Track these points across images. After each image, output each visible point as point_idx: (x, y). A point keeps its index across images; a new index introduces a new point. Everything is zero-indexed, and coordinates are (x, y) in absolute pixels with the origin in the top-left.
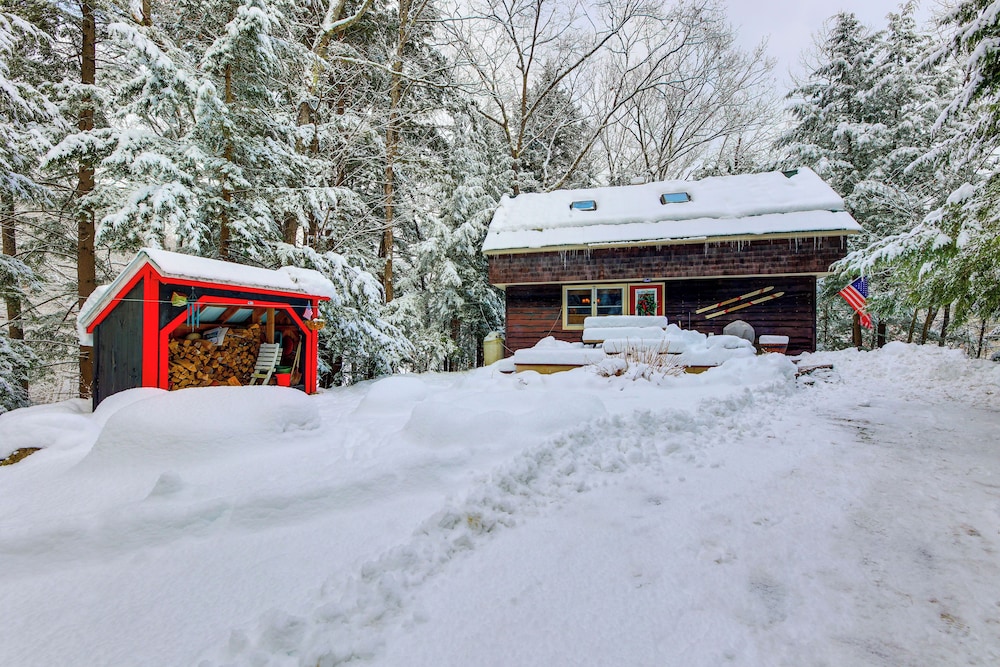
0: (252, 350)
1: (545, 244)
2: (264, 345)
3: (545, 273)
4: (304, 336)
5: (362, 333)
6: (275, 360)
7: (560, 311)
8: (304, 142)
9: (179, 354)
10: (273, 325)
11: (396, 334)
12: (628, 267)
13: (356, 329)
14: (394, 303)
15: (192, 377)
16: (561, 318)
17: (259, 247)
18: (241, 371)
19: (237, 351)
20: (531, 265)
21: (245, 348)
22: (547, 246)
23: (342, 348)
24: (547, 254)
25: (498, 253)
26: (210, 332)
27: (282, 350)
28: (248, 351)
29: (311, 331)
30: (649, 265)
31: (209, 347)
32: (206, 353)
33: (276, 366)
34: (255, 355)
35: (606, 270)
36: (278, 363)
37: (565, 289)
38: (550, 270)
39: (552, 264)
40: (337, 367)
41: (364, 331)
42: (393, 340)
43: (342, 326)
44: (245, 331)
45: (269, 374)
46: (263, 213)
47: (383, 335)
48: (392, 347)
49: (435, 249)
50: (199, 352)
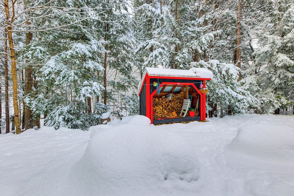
0: (181, 102)
2: (185, 100)
4: (200, 96)
5: (227, 94)
6: (188, 106)
8: (201, 23)
9: (158, 103)
10: (188, 92)
11: (246, 94)
13: (224, 92)
14: (243, 81)
15: (161, 111)
17: (184, 65)
18: (178, 109)
19: (176, 102)
21: (179, 101)
23: (217, 101)
26: (168, 95)
27: (191, 102)
28: (180, 102)
29: (203, 94)
31: (167, 100)
32: (166, 103)
33: (189, 109)
34: (182, 103)
36: (190, 107)
40: (215, 109)
41: (228, 93)
42: (245, 97)
43: (217, 92)
44: (178, 95)
45: (186, 111)
46: (185, 52)
47: (239, 95)
48: (245, 101)
49: (270, 49)
50: (164, 102)
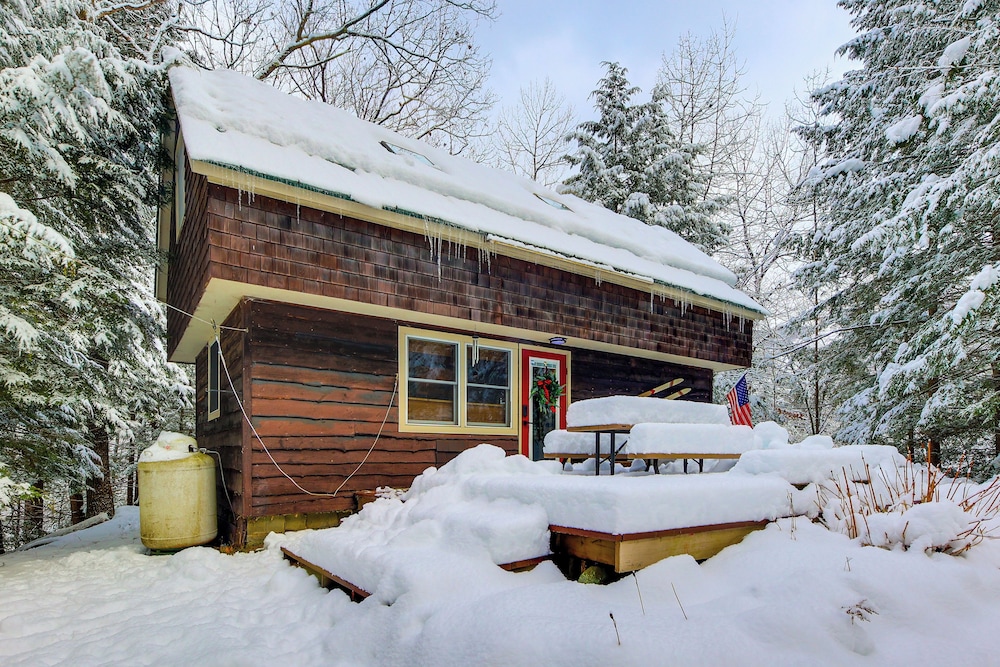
1: (392, 204)
3: (381, 282)
7: (392, 387)
12: (543, 307)
16: (395, 406)
20: (347, 253)
22: (396, 210)
24: (386, 231)
25: (253, 186)
30: (573, 311)
35: (508, 304)
37: (405, 335)
38: (393, 276)
39: (399, 264)
